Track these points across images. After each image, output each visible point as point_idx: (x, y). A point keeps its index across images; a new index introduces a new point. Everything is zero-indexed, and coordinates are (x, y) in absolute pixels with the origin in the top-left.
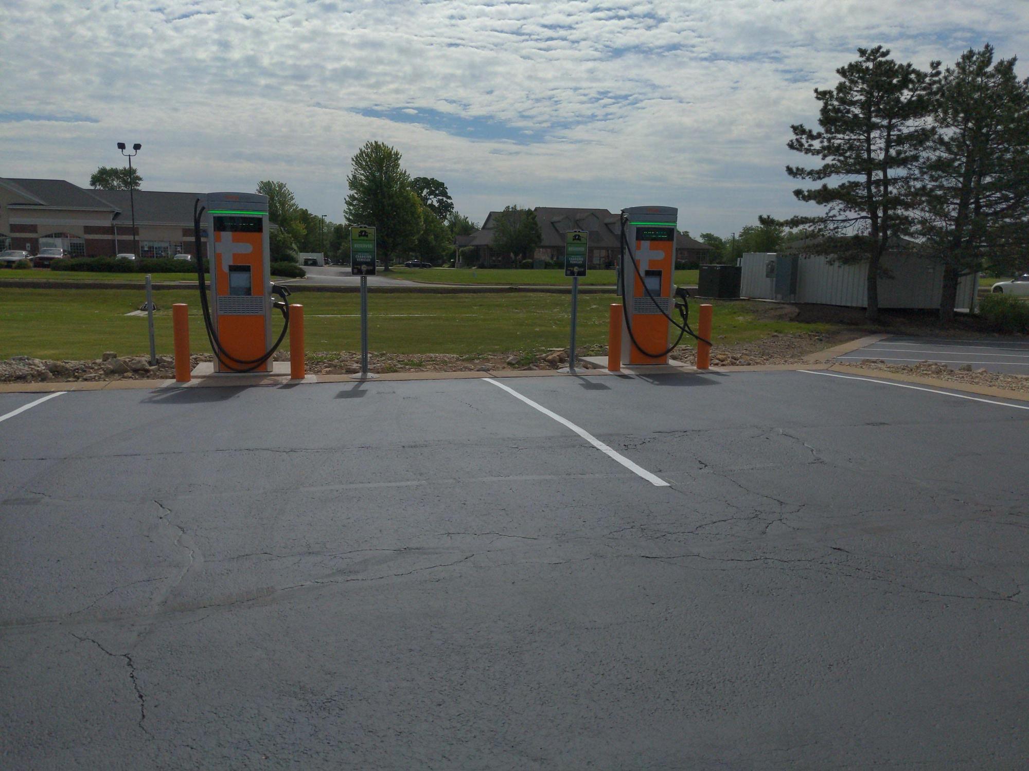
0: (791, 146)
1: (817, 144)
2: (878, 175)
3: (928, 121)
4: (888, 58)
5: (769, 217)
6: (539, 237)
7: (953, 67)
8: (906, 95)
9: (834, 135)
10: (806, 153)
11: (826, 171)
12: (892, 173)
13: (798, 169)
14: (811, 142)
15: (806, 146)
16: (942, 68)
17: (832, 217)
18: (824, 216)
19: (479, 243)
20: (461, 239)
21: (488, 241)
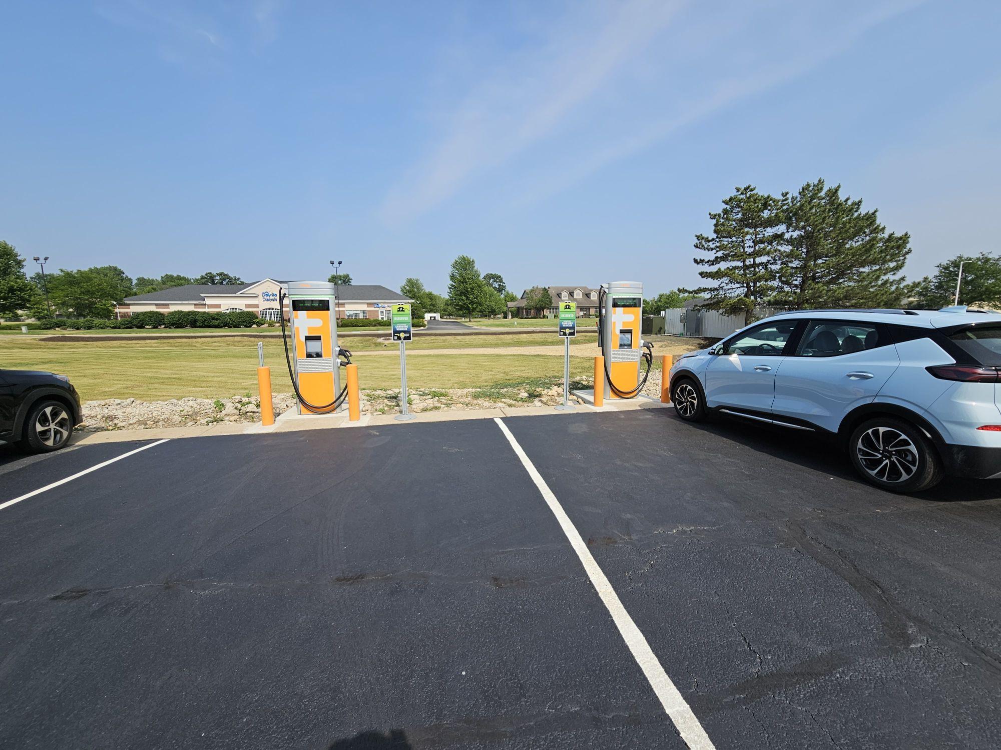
0: (696, 246)
1: (711, 245)
2: (749, 261)
3: (782, 228)
4: (754, 192)
5: (683, 289)
6: (551, 302)
7: (796, 194)
8: (766, 214)
9: (721, 239)
10: (705, 250)
11: (717, 260)
12: (758, 260)
13: (701, 260)
14: (708, 244)
15: (706, 246)
16: (789, 196)
17: (722, 287)
18: (717, 287)
19: (519, 306)
20: (510, 304)
21: (524, 305)
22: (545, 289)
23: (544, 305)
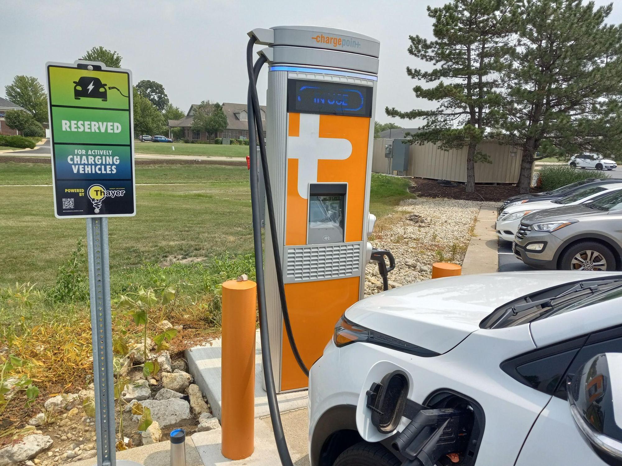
0: (411, 51)
1: (430, 51)
2: (476, 79)
3: (513, 39)
6: (226, 123)
8: (497, 16)
10: (422, 59)
11: (435, 75)
12: (485, 78)
14: (426, 50)
15: (423, 53)
17: (441, 111)
18: (435, 110)
19: (184, 126)
20: (171, 122)
21: (189, 125)
22: (217, 106)
23: (217, 126)
